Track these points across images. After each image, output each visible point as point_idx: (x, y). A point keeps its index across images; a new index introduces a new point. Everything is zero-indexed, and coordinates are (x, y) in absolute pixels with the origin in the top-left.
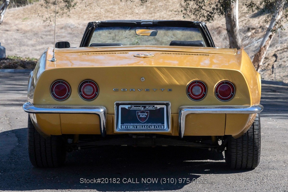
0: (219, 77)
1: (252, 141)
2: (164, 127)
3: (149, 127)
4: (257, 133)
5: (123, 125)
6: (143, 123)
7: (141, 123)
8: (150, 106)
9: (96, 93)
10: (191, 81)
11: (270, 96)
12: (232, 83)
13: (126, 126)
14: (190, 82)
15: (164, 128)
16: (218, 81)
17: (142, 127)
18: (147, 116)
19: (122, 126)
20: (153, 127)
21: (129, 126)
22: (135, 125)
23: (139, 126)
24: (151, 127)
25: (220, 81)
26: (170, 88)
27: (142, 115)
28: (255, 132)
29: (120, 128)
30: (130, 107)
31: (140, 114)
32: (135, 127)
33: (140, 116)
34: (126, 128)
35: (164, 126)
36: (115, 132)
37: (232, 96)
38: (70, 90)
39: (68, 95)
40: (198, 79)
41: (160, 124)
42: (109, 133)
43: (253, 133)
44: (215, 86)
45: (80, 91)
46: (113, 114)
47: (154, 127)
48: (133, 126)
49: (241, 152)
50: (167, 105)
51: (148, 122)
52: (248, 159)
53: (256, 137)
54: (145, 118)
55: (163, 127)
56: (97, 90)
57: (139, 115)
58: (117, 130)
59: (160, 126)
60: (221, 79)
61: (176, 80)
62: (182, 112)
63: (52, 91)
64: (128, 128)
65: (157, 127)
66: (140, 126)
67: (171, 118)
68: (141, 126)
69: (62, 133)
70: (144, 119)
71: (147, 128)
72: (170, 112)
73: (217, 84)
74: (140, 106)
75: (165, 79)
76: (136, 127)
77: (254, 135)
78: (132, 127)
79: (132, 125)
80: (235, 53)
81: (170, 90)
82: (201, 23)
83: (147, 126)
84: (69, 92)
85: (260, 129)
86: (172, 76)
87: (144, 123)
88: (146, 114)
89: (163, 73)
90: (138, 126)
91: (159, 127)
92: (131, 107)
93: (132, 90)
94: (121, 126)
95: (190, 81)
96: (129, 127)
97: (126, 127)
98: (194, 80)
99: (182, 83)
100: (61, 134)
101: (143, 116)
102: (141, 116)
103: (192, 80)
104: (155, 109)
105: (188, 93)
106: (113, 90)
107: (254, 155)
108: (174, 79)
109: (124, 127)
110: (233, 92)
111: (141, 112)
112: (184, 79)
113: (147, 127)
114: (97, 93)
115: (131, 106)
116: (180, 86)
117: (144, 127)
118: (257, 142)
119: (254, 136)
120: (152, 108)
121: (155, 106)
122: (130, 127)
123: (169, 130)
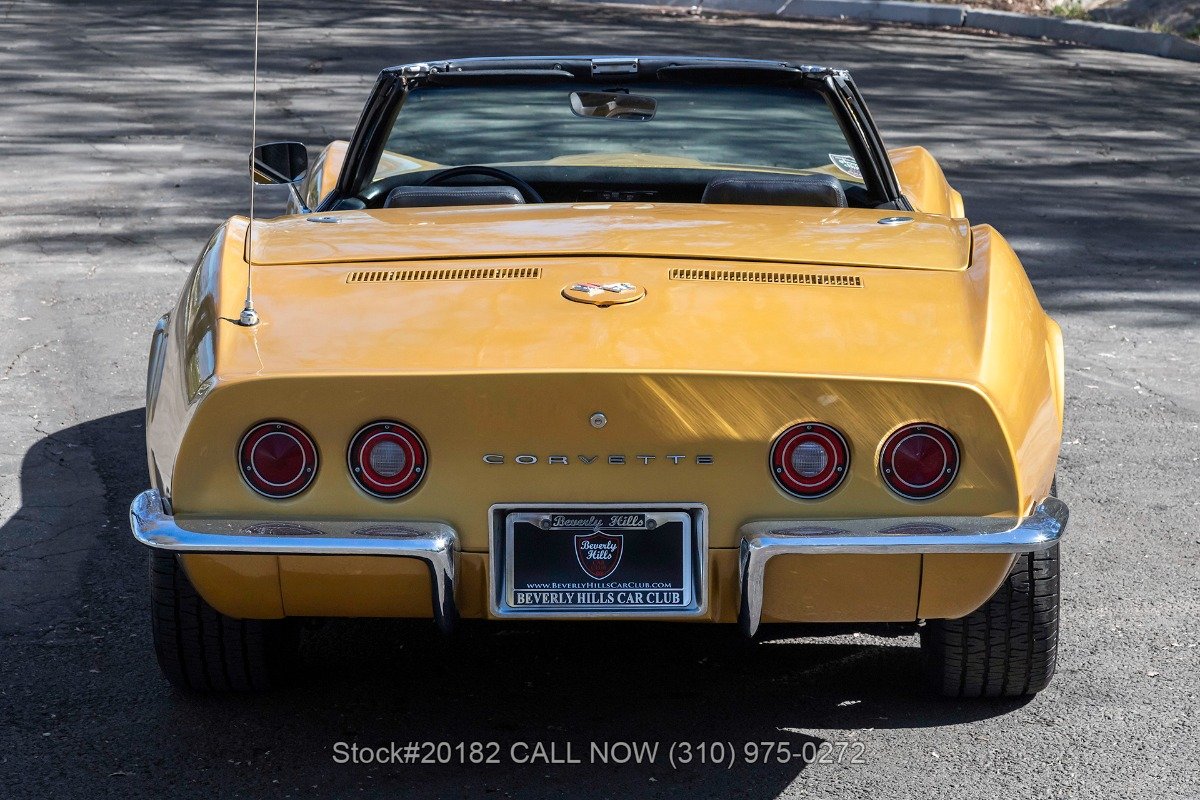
0: (897, 410)
1: (1026, 603)
2: (681, 597)
3: (622, 598)
4: (1044, 573)
5: (524, 592)
6: (601, 582)
7: (591, 580)
8: (628, 516)
9: (418, 469)
10: (788, 425)
11: (1117, 157)
12: (948, 433)
13: (535, 594)
14: (782, 429)
15: (681, 602)
16: (894, 425)
17: (597, 597)
18: (615, 554)
19: (519, 595)
20: (639, 598)
21: (544, 594)
22: (571, 592)
23: (584, 594)
24: (630, 596)
25: (900, 425)
26: (706, 453)
27: (598, 549)
28: (1037, 570)
29: (512, 604)
30: (547, 521)
31: (587, 545)
32: (570, 598)
33: (588, 555)
34: (534, 603)
35: (681, 593)
36: (490, 617)
37: (947, 478)
38: (314, 458)
39: (307, 475)
40: (813, 419)
41: (667, 588)
42: (469, 613)
43: (1031, 575)
44: (881, 443)
45: (355, 463)
46: (482, 550)
47: (644, 599)
48: (561, 595)
49: (980, 645)
50: (694, 514)
51: (618, 579)
52: (1008, 669)
53: (1041, 587)
54: (609, 564)
55: (675, 596)
56: (422, 460)
57: (585, 553)
58: (500, 612)
59: (665, 594)
60: (903, 418)
61: (728, 422)
62: (752, 548)
63: (245, 462)
64: (541, 602)
65: (653, 598)
66: (588, 594)
67: (711, 566)
68: (593, 594)
69: (287, 614)
70: (605, 567)
71: (616, 602)
72: (704, 539)
73: (888, 434)
74: (588, 517)
75: (688, 420)
76: (575, 600)
77: (1032, 580)
78: (558, 599)
79: (558, 593)
80: (962, 265)
81: (705, 460)
82: (832, 74)
83: (616, 594)
84: (310, 463)
85: (1058, 559)
86: (715, 408)
87: (606, 581)
88: (613, 548)
89: (678, 397)
90: (579, 594)
91: (661, 597)
92: (553, 522)
93: (557, 459)
94: (516, 593)
95: (782, 424)
96: (545, 599)
97: (533, 598)
98: (800, 421)
99: (754, 434)
100: (282, 617)
101: (599, 552)
102: (592, 555)
103: (792, 423)
104: (646, 528)
105: (775, 471)
106: (485, 459)
107: (1034, 656)
108: (719, 418)
109: (528, 598)
110: (952, 464)
111: (593, 541)
112: (761, 416)
113: (615, 597)
114: (421, 471)
115: (553, 517)
116: (746, 446)
117: (605, 597)
118: (1044, 606)
119: (1033, 585)
120: (633, 524)
121: (648, 516)
122: (549, 598)
123: (702, 611)
